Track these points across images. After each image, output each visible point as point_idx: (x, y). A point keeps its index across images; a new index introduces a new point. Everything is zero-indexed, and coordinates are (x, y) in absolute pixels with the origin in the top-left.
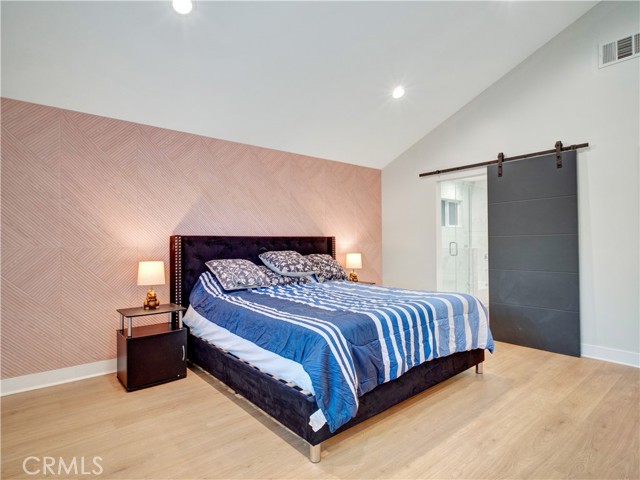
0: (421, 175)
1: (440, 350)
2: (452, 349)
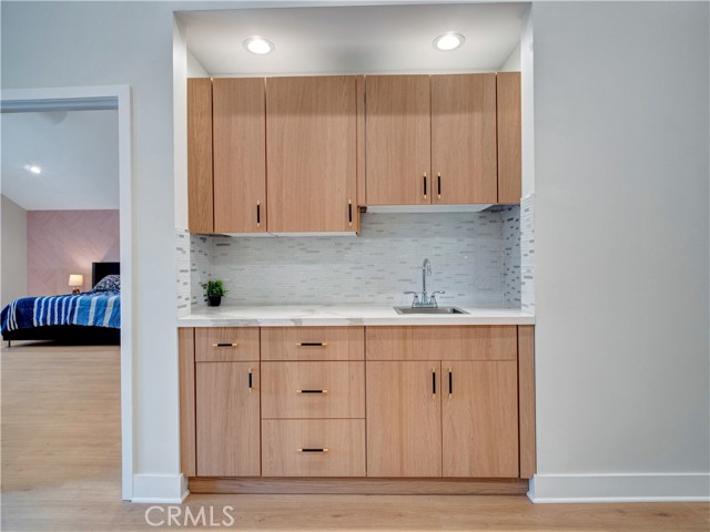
1: (77, 321)
2: (90, 323)
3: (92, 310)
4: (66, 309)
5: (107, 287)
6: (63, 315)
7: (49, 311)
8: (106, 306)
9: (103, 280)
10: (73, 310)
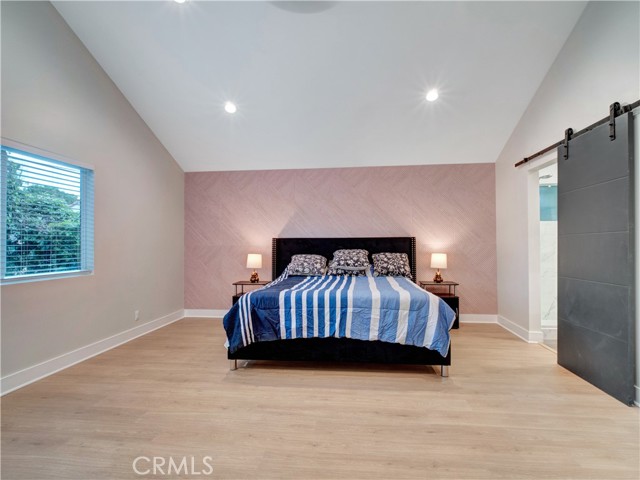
0: (516, 165)
1: (352, 332)
2: (373, 336)
3: (376, 314)
4: (333, 313)
6: (328, 322)
10: (344, 315)
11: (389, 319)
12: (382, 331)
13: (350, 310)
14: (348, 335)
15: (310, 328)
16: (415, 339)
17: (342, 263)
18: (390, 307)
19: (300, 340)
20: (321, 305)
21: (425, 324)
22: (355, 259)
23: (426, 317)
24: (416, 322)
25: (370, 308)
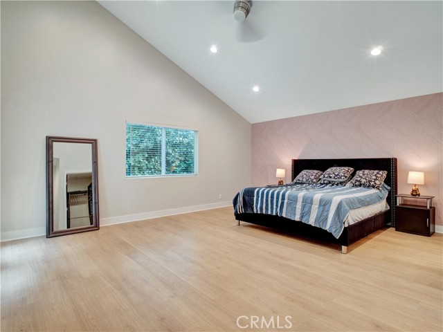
1: (286, 214)
2: (297, 218)
3: (299, 206)
4: (277, 202)
5: (304, 180)
6: (275, 207)
7: (264, 201)
8: (311, 203)
9: (301, 174)
10: (282, 203)
11: (306, 209)
12: (302, 217)
13: (286, 201)
14: (284, 215)
15: (267, 209)
16: (321, 224)
17: (326, 176)
18: (308, 202)
19: (262, 214)
20: (272, 197)
21: (327, 215)
22: (336, 173)
23: (328, 211)
24: (322, 213)
25: (297, 201)
